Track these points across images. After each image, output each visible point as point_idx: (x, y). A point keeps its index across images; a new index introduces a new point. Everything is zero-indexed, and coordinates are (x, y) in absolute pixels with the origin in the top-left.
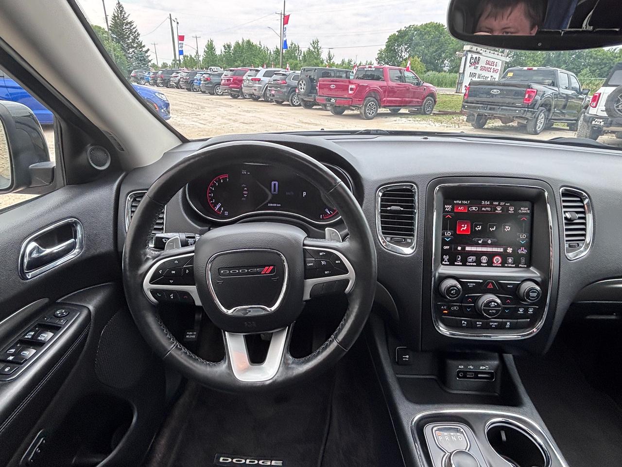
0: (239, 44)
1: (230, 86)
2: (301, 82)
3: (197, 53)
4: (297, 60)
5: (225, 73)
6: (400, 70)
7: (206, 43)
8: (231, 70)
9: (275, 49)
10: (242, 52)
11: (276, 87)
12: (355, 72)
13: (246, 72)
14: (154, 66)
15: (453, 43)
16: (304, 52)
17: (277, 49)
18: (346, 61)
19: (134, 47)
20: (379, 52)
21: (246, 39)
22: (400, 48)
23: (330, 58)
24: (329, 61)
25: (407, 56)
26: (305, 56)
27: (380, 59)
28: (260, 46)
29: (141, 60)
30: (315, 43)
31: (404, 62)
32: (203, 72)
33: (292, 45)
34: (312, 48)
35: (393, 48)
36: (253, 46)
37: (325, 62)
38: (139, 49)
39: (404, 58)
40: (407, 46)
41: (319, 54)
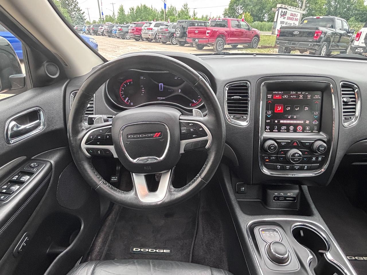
0: (138, 7)
1: (134, 33)
2: (177, 30)
3: (114, 13)
4: (174, 16)
5: (131, 25)
6: (238, 20)
7: (119, 7)
8: (134, 24)
9: (161, 10)
10: (141, 13)
11: (162, 33)
12: (210, 22)
13: (144, 24)
14: (88, 22)
15: (270, 4)
16: (179, 12)
17: (162, 10)
18: (205, 16)
19: (75, 11)
20: (225, 10)
21: (143, 4)
22: (238, 7)
23: (195, 15)
24: (194, 17)
25: (242, 12)
26: (179, 14)
27: (225, 14)
28: (152, 8)
29: (80, 19)
30: (186, 6)
31: (240, 16)
32: (117, 26)
33: (171, 7)
34: (183, 9)
35: (233, 7)
36: (148, 8)
37: (192, 17)
38: (79, 12)
39: (240, 13)
40: (242, 6)
41: (187, 13)
